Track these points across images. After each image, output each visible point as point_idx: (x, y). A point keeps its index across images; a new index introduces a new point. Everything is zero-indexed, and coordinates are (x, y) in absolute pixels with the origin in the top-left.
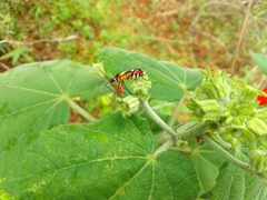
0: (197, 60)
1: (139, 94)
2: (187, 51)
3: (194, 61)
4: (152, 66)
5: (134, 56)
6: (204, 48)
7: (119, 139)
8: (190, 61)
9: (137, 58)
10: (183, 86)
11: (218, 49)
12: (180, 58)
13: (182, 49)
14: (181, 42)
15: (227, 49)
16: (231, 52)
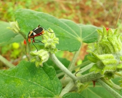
0: (83, 16)
1: (49, 48)
2: (75, 9)
3: (80, 16)
4: (55, 24)
5: (41, 15)
6: (88, 6)
7: (32, 83)
8: (77, 16)
9: (44, 17)
10: (80, 39)
11: (98, 7)
12: (70, 14)
13: (72, 7)
14: (71, 2)
15: (104, 7)
16: (107, 9)
